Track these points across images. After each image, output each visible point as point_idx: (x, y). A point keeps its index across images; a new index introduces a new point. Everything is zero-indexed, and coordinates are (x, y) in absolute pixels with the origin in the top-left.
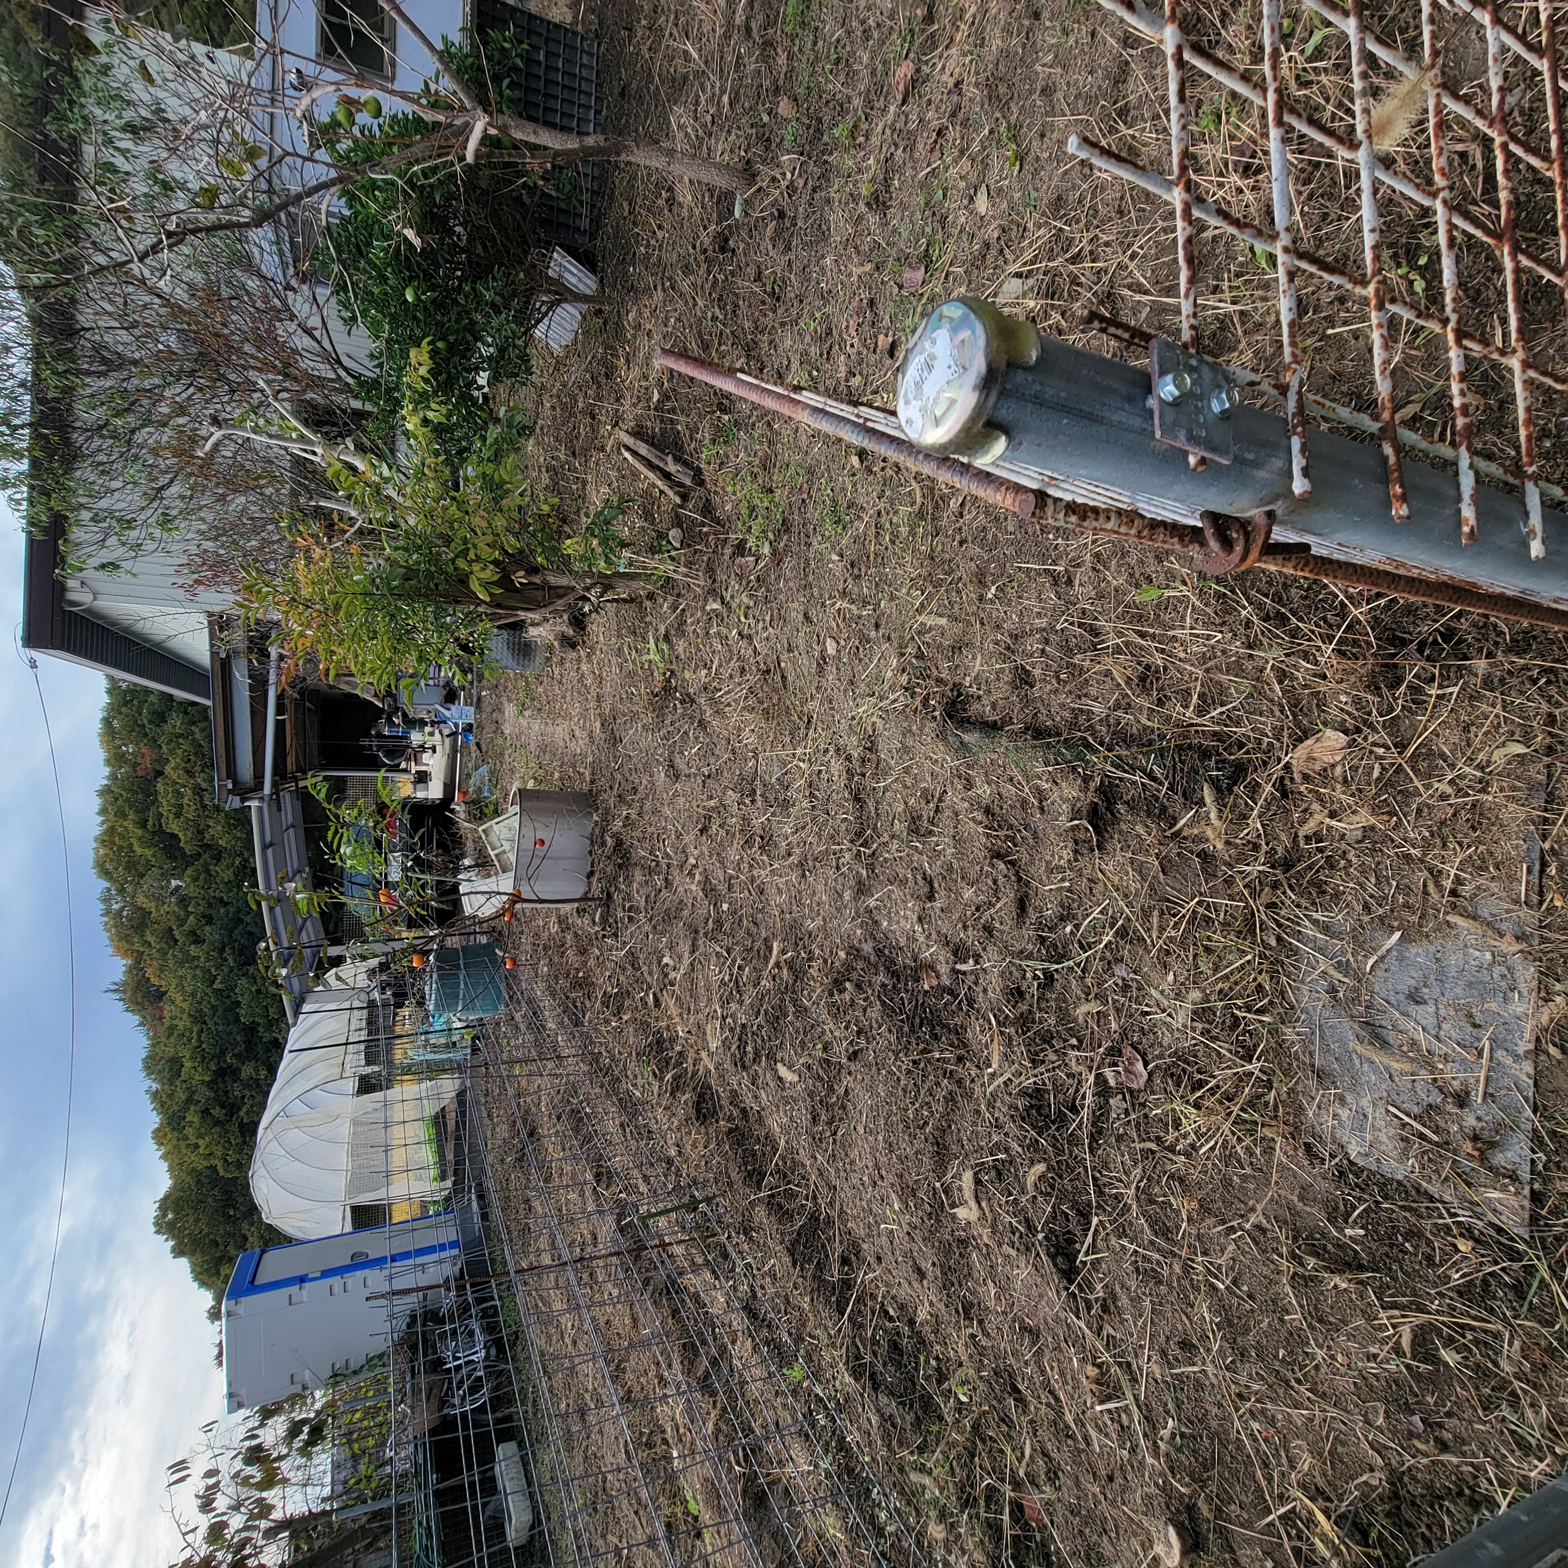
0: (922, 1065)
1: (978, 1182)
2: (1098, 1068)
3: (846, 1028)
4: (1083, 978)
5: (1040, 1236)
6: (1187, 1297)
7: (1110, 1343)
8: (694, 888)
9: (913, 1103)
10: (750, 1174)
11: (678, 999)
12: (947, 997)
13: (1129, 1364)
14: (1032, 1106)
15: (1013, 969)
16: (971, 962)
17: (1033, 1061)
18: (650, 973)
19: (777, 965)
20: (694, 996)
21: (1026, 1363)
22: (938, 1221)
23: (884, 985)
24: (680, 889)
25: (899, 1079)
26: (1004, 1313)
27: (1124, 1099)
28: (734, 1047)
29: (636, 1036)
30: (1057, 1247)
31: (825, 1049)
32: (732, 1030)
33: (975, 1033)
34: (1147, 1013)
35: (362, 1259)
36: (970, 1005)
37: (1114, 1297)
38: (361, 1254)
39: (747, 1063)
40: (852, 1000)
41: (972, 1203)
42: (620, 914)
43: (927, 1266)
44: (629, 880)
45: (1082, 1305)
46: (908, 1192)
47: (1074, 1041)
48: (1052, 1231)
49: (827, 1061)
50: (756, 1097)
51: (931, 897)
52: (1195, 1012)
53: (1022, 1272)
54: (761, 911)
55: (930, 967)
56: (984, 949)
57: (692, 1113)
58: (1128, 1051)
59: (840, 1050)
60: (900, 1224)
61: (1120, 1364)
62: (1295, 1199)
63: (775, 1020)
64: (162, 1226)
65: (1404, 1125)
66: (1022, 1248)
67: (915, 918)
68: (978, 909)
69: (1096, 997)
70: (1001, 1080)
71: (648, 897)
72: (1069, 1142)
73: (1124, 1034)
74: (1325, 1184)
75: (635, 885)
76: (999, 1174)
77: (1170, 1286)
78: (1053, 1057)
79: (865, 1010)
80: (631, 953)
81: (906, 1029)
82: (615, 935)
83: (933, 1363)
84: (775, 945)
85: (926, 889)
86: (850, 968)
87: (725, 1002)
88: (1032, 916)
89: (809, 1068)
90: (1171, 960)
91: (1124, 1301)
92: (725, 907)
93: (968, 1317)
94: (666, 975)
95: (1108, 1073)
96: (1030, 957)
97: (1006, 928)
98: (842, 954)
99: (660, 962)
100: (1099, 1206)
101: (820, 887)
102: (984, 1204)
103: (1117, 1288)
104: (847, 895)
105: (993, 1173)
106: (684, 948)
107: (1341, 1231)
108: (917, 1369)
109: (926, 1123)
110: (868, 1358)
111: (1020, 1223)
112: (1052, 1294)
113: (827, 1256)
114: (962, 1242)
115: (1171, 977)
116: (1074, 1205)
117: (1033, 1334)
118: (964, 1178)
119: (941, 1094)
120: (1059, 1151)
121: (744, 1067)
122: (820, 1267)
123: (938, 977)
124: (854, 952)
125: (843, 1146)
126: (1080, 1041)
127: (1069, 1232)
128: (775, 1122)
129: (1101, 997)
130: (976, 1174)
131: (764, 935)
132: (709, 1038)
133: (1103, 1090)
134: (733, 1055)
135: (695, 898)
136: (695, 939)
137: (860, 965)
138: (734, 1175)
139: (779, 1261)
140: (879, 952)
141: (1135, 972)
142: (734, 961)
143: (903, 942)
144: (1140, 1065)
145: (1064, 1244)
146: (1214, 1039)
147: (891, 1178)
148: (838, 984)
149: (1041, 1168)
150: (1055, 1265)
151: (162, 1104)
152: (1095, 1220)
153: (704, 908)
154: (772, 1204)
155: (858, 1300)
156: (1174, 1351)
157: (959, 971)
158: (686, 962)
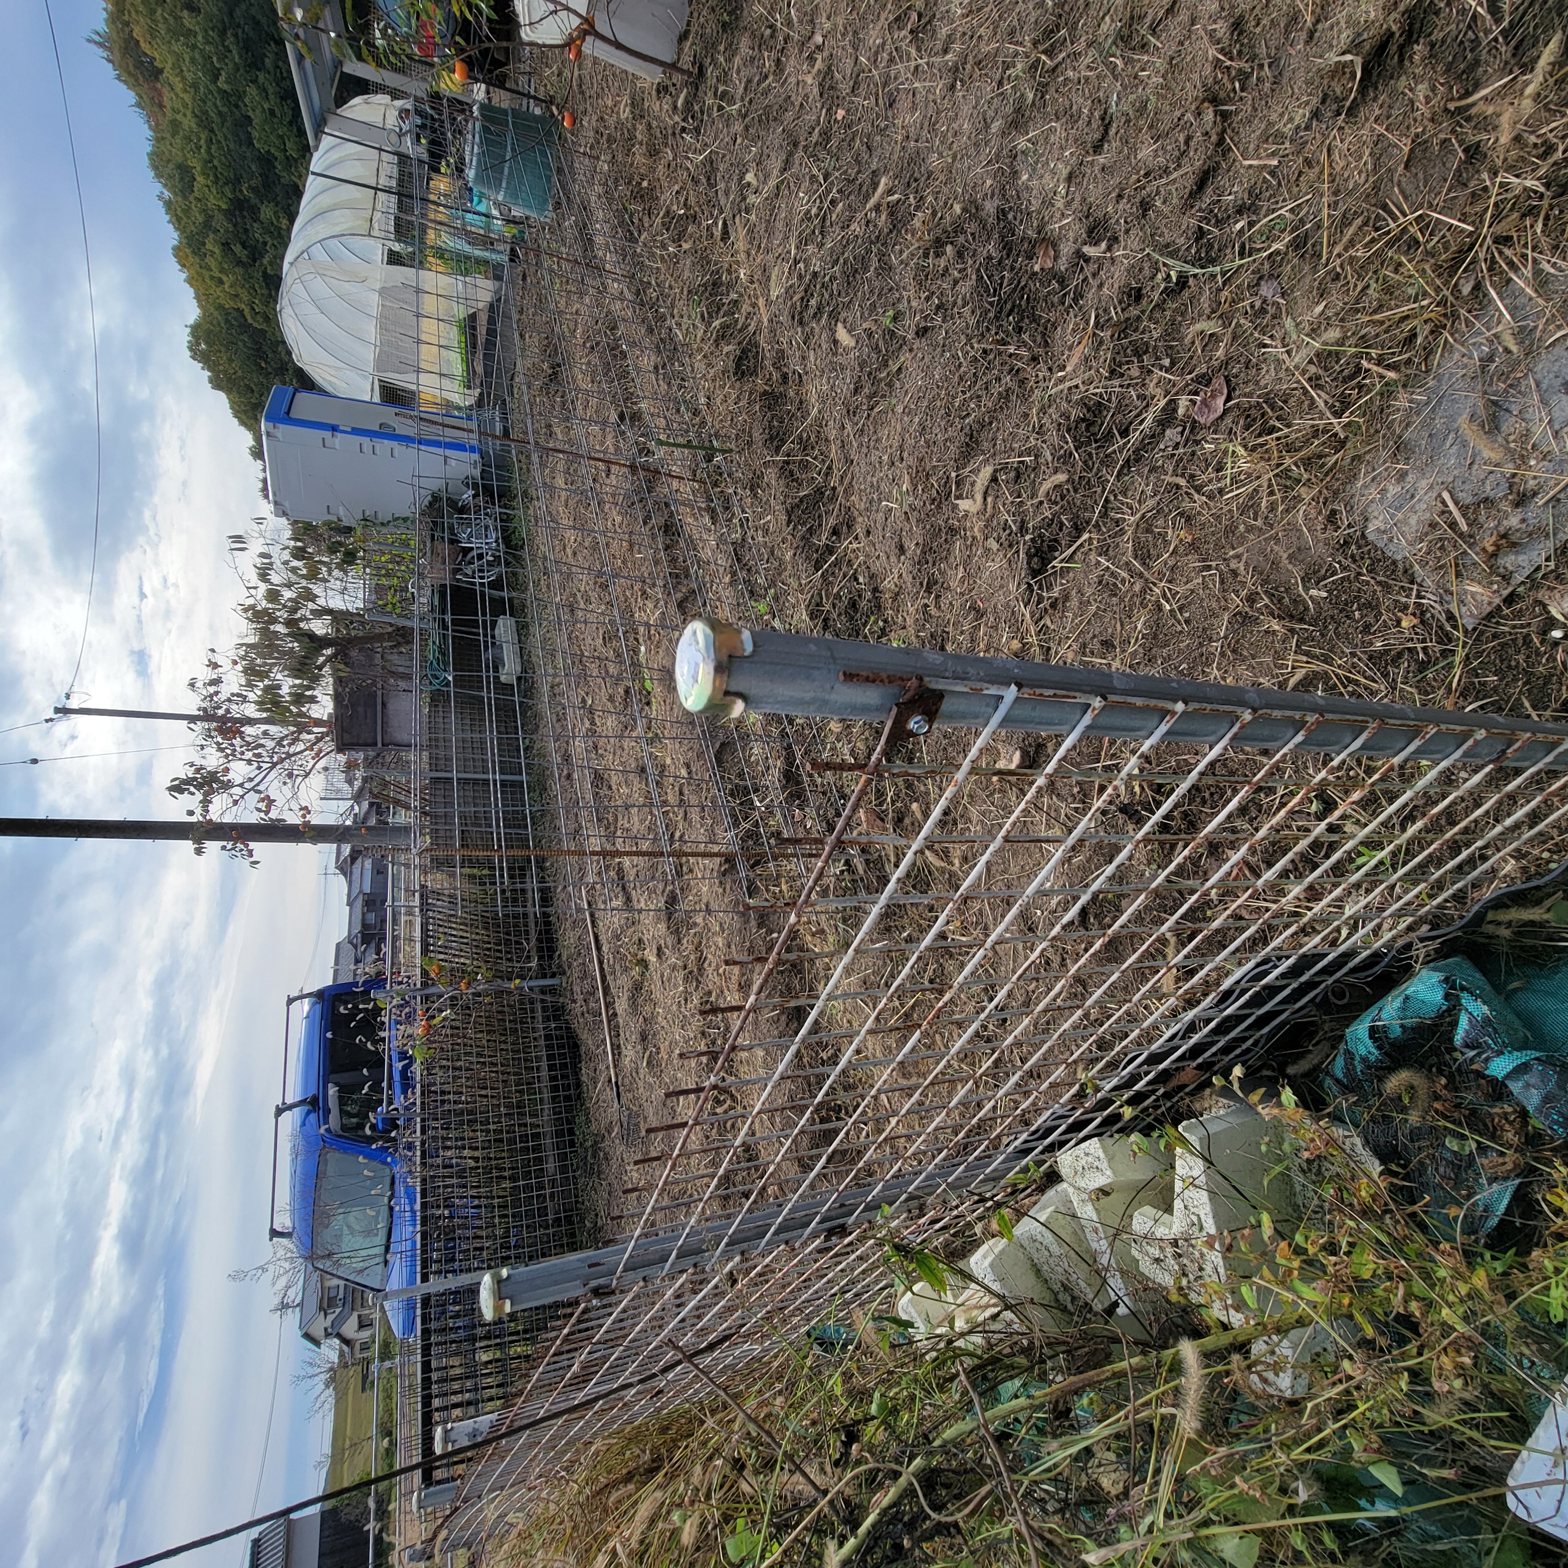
0: (991, 357)
1: (994, 479)
2: (1177, 394)
3: (928, 299)
4: (1219, 290)
5: (1028, 537)
6: (1131, 610)
7: (1043, 630)
8: (809, 80)
9: (964, 392)
10: (772, 439)
11: (751, 231)
12: (1055, 284)
13: (1049, 649)
14: (1083, 420)
15: (1146, 265)
16: (1104, 245)
17: (1112, 372)
18: (727, 193)
19: (877, 208)
20: (770, 231)
21: (962, 633)
22: (939, 507)
23: (990, 258)
24: (792, 80)
25: (960, 365)
26: (962, 594)
27: (1182, 433)
28: (797, 297)
29: (692, 271)
30: (1038, 550)
31: (895, 319)
32: (800, 277)
33: (1065, 333)
34: (1265, 346)
35: (389, 431)
36: (1075, 299)
37: (1066, 598)
38: (389, 426)
39: (806, 319)
40: (946, 269)
41: (979, 497)
42: (709, 101)
43: (910, 546)
44: (732, 50)
45: (1035, 598)
46: (921, 475)
47: (1167, 362)
48: (1041, 536)
49: (892, 333)
50: (804, 358)
51: (1097, 148)
52: (1318, 355)
53: (995, 565)
54: (882, 131)
55: (1053, 243)
56: (1127, 231)
57: (731, 365)
58: (1219, 382)
59: (910, 323)
60: (901, 505)
61: (1041, 647)
62: (1285, 556)
63: (851, 275)
64: (196, 353)
65: (1445, 512)
66: (1006, 544)
67: (1065, 173)
68: (1147, 175)
69: (1221, 317)
70: (1068, 384)
71: (749, 81)
72: (1102, 462)
73: (1226, 364)
74: (1322, 549)
75: (737, 60)
76: (1018, 476)
77: (1122, 600)
78: (1135, 372)
79: (956, 282)
80: (710, 161)
81: (991, 315)
82: (697, 130)
83: (881, 623)
84: (883, 180)
85: (1097, 136)
86: (958, 229)
87: (803, 242)
88: (1207, 198)
89: (870, 335)
90: (1333, 288)
91: (1074, 603)
92: (841, 113)
93: (929, 591)
94: (744, 199)
95: (1183, 402)
96: (1173, 255)
97: (1166, 210)
98: (957, 208)
99: (741, 178)
100: (1097, 525)
101: (966, 110)
102: (989, 500)
103: (1074, 593)
104: (995, 127)
105: (1013, 474)
106: (775, 164)
107: (1307, 589)
108: (865, 625)
109: (968, 415)
110: (828, 607)
111: (1015, 522)
112: (1012, 587)
113: (820, 525)
114: (952, 531)
115: (1320, 308)
116: (1075, 519)
117: (980, 614)
118: (981, 475)
119: (997, 389)
120: (1087, 467)
121: (801, 323)
122: (811, 531)
123: (1056, 258)
124: (973, 209)
125: (875, 423)
126: (1173, 364)
127: (1056, 540)
128: (814, 390)
129: (1225, 319)
130: (995, 471)
131: (874, 166)
132: (772, 284)
133: (1168, 418)
134: (793, 306)
135: (806, 96)
136: (790, 154)
137: (971, 227)
138: (756, 435)
139: (775, 518)
140: (1002, 213)
141: (1283, 295)
142: (828, 191)
143: (1035, 205)
144: (1220, 401)
145: (1045, 549)
146: (1317, 387)
147: (911, 461)
148: (938, 245)
149: (1061, 477)
150: (1029, 563)
151: (179, 219)
152: (1086, 536)
153: (815, 113)
154: (785, 470)
155: (835, 564)
156: (1096, 645)
157: (1084, 255)
158: (772, 183)
